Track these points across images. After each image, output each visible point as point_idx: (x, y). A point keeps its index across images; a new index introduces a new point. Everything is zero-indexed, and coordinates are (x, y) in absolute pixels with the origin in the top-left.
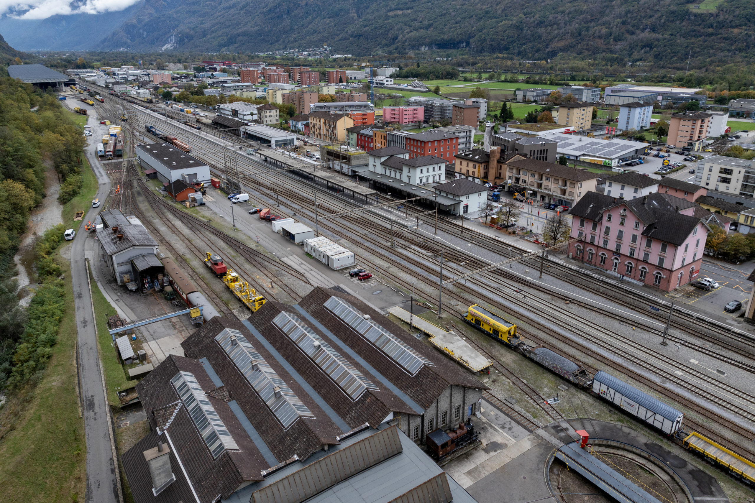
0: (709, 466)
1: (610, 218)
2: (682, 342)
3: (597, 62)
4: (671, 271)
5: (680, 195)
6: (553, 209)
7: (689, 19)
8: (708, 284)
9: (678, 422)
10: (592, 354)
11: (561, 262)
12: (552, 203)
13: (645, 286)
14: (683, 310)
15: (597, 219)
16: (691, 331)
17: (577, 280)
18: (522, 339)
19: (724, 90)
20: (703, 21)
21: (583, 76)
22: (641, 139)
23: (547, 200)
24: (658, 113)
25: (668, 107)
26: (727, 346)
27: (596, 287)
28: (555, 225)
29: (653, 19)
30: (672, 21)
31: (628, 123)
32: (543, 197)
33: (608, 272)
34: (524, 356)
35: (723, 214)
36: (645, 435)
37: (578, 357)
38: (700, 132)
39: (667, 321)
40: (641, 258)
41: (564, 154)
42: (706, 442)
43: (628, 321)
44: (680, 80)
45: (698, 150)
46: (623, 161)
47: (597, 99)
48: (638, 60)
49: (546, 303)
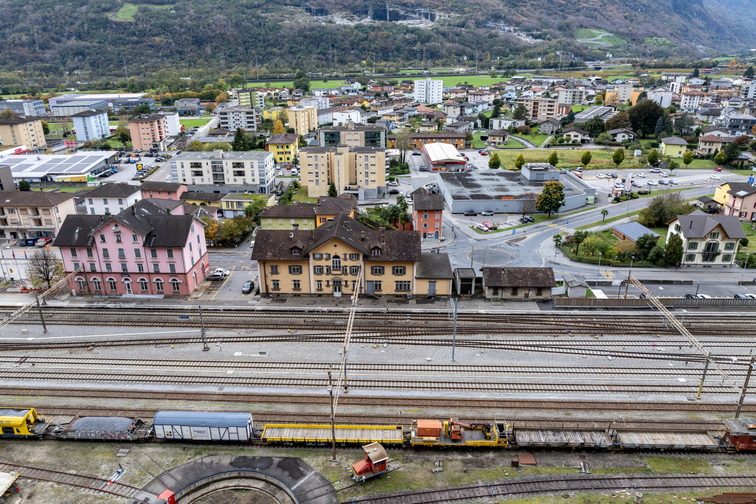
0: (289, 448)
1: (103, 238)
2: (221, 339)
3: (28, 72)
4: (185, 274)
5: (164, 196)
6: (33, 245)
7: (111, 28)
8: (220, 274)
9: (250, 424)
10: (140, 395)
11: (65, 304)
12: (28, 238)
13: (166, 297)
14: (210, 307)
15: (89, 244)
16: (224, 326)
17: (92, 318)
18: (49, 420)
19: (166, 92)
20: (125, 29)
21: (18, 88)
22: (107, 148)
23: (21, 237)
24: (114, 119)
25: (122, 113)
26: (258, 326)
27: (116, 317)
28: (41, 263)
29: (75, 26)
30: (96, 29)
31: (87, 133)
32: (14, 235)
33: (123, 296)
34: (60, 440)
35: (208, 204)
36: (226, 454)
37: (126, 407)
38: (160, 133)
39: (199, 325)
40: (152, 270)
41: (23, 178)
42: (279, 428)
43: (163, 341)
44: (124, 86)
45: (164, 150)
46: (96, 174)
47: (43, 112)
48: (74, 69)
49: (64, 361)
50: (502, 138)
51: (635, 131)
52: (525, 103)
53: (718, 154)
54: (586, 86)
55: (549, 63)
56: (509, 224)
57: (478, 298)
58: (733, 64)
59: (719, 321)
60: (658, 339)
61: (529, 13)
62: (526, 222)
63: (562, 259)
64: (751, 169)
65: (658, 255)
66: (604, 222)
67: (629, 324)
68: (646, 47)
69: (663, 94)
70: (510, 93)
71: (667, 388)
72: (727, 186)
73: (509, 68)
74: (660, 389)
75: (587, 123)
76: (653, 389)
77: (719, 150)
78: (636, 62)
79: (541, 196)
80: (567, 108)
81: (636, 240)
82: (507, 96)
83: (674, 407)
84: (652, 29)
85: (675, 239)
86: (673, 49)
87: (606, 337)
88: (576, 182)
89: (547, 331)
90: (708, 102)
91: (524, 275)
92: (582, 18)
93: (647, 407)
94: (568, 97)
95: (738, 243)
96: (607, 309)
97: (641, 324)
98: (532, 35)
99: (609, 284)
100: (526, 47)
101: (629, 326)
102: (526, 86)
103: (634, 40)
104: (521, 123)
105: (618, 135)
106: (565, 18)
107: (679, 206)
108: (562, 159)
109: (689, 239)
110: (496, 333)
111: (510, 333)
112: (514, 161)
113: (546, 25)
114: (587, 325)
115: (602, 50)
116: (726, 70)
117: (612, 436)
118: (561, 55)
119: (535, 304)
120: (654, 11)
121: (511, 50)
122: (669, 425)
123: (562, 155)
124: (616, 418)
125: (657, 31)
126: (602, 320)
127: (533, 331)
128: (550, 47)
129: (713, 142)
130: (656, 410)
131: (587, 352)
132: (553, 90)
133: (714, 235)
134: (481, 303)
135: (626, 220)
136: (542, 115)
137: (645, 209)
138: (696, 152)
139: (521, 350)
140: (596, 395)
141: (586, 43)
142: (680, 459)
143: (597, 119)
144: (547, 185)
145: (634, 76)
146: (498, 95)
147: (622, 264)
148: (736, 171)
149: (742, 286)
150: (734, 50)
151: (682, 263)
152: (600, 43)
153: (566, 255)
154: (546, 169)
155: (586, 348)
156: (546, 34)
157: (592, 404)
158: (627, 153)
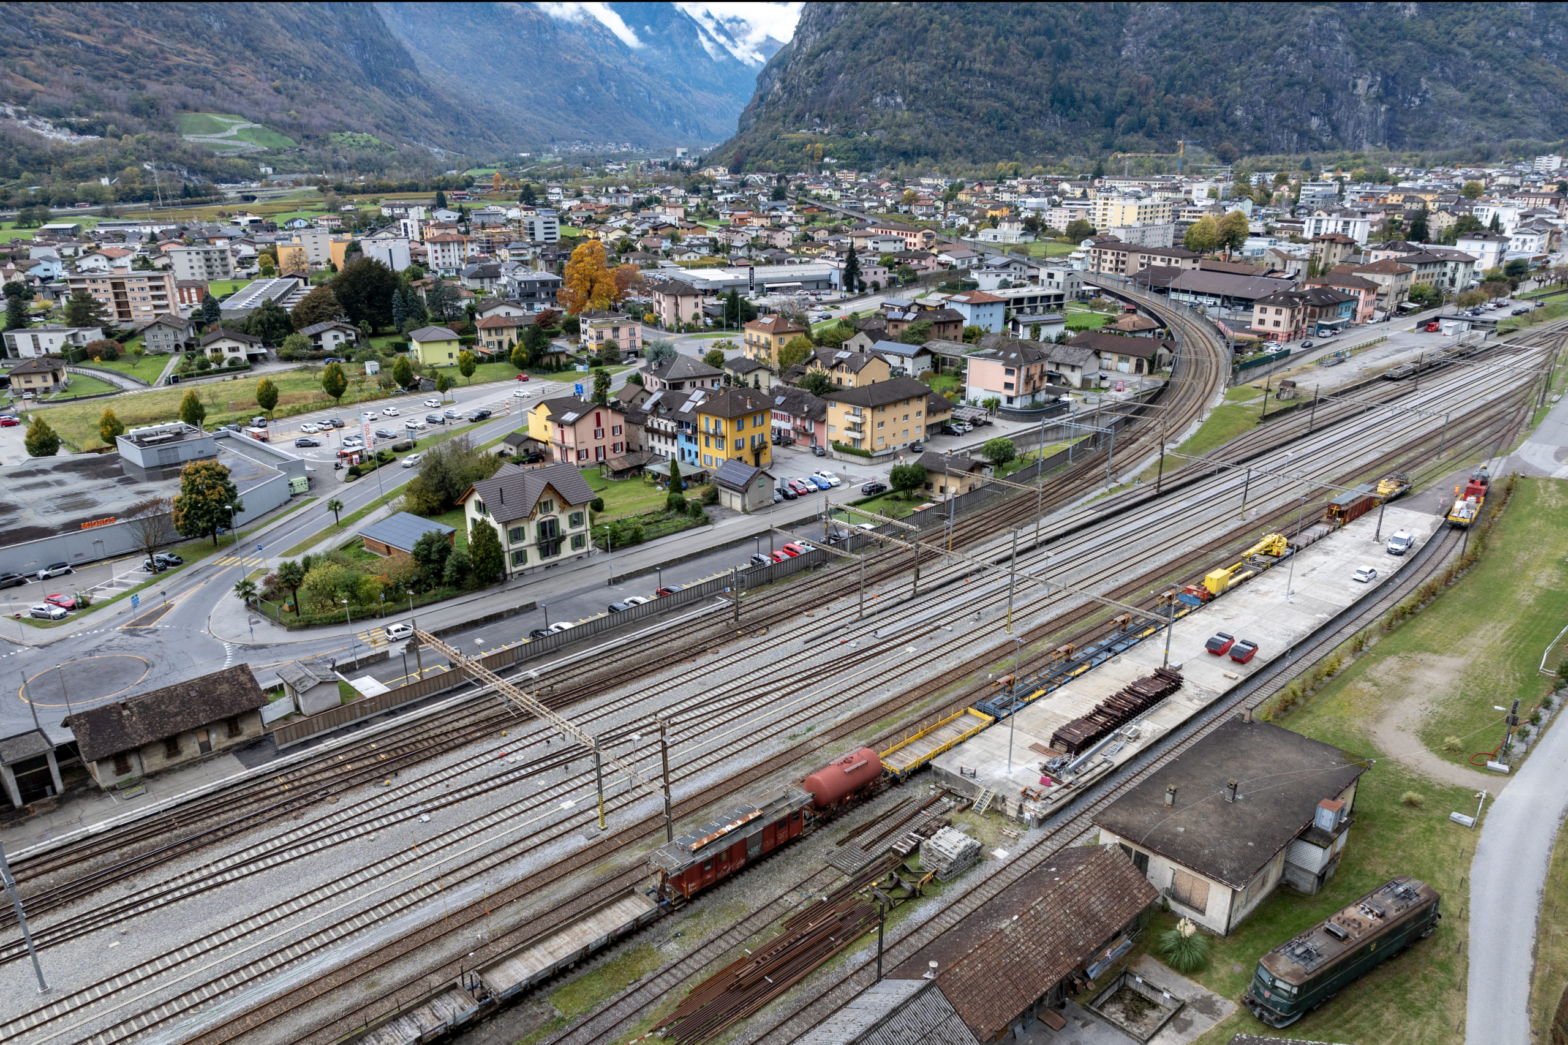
50: (50, 378)
51: (355, 322)
52: (89, 286)
53: (515, 349)
54: (231, 238)
55: (133, 190)
56: (120, 584)
57: (83, 796)
58: (497, 180)
59: (597, 664)
60: (506, 740)
61: (48, 75)
62: (161, 569)
63: (268, 633)
64: (574, 369)
65: (462, 569)
66: (340, 526)
67: (444, 729)
68: (335, 151)
69: (392, 244)
70: (45, 265)
71: (547, 832)
72: (543, 407)
73: (29, 204)
74: (536, 840)
75: (250, 318)
76: (523, 846)
77: (515, 341)
78: (326, 182)
79: (180, 501)
80: (200, 288)
81: (412, 549)
82: (38, 271)
83: (569, 866)
84: (337, 115)
85: (483, 531)
86: (388, 155)
87: (407, 776)
88: (257, 453)
89: (275, 813)
90: (475, 253)
91: (183, 703)
92: (180, 88)
93: (521, 890)
94: (195, 264)
95: (588, 508)
96: (393, 714)
97: (467, 721)
98: (70, 126)
99: (383, 658)
100: (60, 156)
101: (445, 734)
102: (85, 247)
103: (307, 137)
104: (92, 336)
105: (324, 336)
106: (142, 88)
107: (473, 463)
108: (215, 405)
109: (506, 524)
110: (151, 867)
111: (187, 852)
112: (95, 427)
113: (98, 102)
114: (358, 765)
115: (247, 158)
116: (489, 193)
117: (472, 989)
118: (155, 171)
119: (232, 761)
120: (330, 80)
121: (22, 161)
122: (570, 907)
123: (213, 396)
124: (471, 942)
125: (347, 120)
126: (388, 741)
127: (244, 825)
128: (124, 154)
129: (502, 328)
130: (540, 888)
131: (377, 824)
132: (157, 251)
133: (546, 506)
134: (92, 807)
135: (382, 512)
136: (143, 311)
137: (414, 482)
138: (479, 350)
139: (225, 882)
140: (419, 913)
141: (207, 144)
142: (607, 966)
143: (270, 307)
144: (187, 475)
145: (329, 211)
146: (12, 272)
147: (398, 607)
148: (551, 375)
149: (615, 587)
150: (494, 156)
151: (508, 571)
152: (237, 143)
153: (277, 622)
154: (179, 435)
155: (372, 815)
156: (104, 124)
157: (416, 937)
158: (350, 370)
